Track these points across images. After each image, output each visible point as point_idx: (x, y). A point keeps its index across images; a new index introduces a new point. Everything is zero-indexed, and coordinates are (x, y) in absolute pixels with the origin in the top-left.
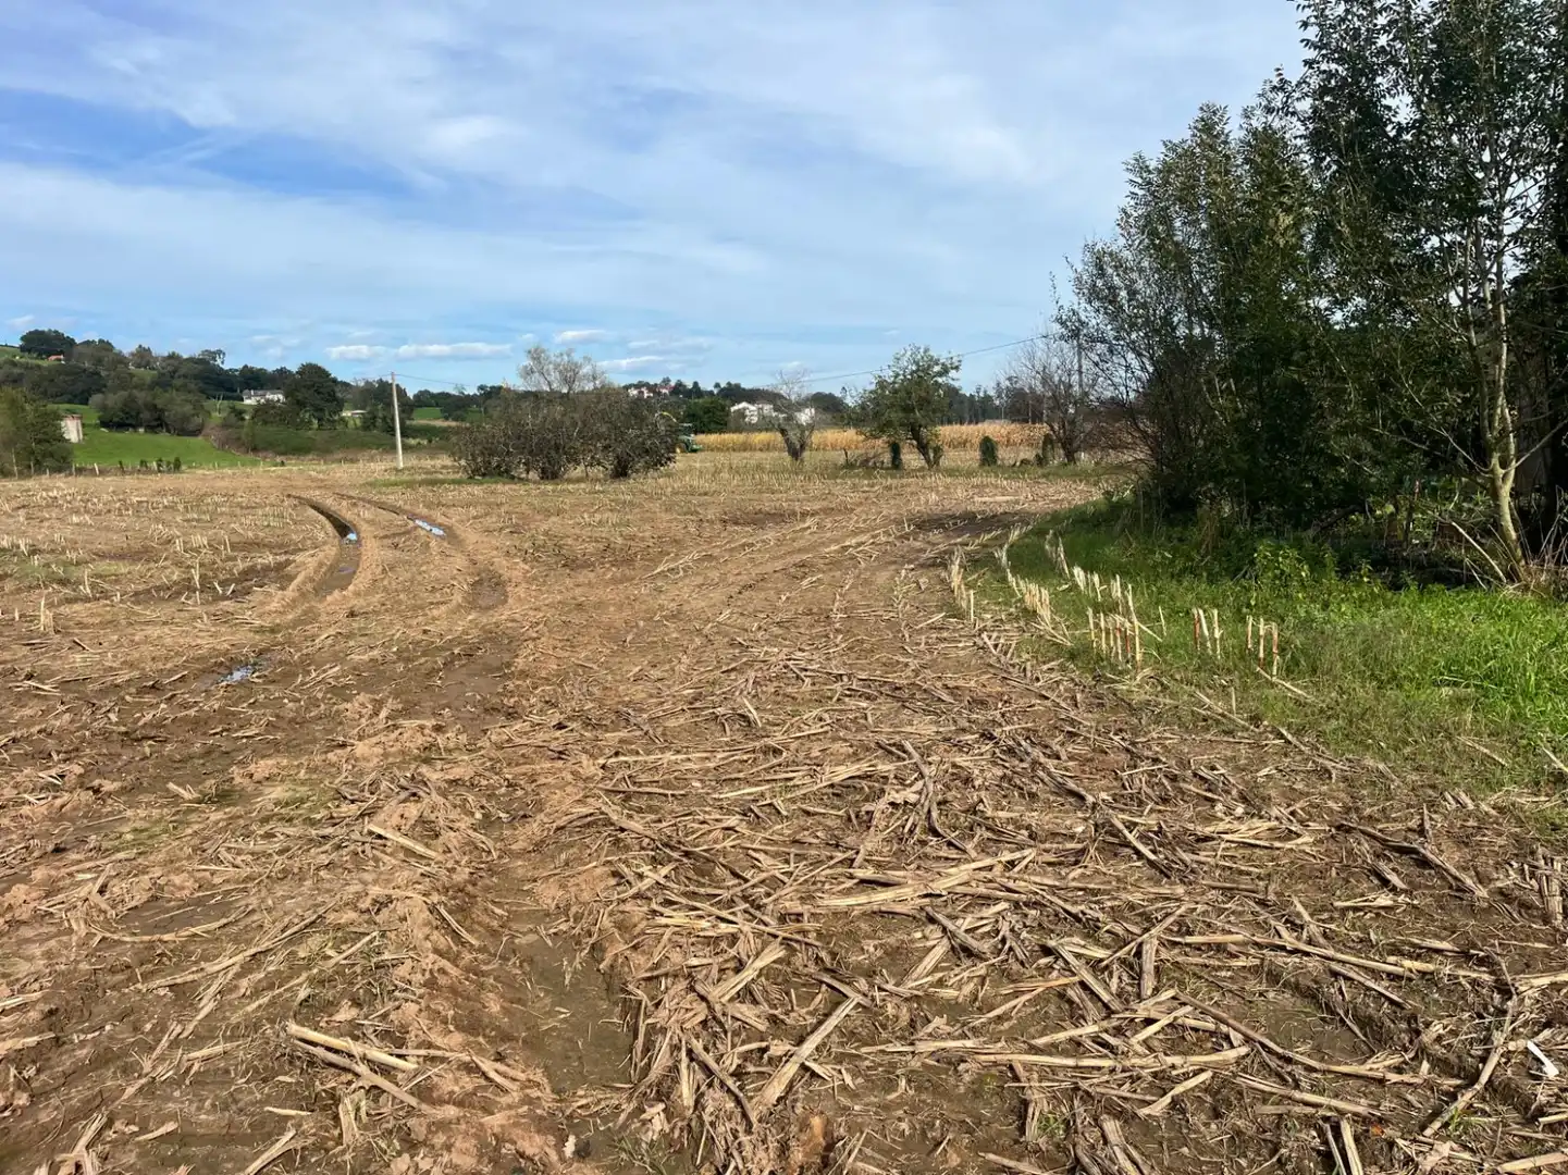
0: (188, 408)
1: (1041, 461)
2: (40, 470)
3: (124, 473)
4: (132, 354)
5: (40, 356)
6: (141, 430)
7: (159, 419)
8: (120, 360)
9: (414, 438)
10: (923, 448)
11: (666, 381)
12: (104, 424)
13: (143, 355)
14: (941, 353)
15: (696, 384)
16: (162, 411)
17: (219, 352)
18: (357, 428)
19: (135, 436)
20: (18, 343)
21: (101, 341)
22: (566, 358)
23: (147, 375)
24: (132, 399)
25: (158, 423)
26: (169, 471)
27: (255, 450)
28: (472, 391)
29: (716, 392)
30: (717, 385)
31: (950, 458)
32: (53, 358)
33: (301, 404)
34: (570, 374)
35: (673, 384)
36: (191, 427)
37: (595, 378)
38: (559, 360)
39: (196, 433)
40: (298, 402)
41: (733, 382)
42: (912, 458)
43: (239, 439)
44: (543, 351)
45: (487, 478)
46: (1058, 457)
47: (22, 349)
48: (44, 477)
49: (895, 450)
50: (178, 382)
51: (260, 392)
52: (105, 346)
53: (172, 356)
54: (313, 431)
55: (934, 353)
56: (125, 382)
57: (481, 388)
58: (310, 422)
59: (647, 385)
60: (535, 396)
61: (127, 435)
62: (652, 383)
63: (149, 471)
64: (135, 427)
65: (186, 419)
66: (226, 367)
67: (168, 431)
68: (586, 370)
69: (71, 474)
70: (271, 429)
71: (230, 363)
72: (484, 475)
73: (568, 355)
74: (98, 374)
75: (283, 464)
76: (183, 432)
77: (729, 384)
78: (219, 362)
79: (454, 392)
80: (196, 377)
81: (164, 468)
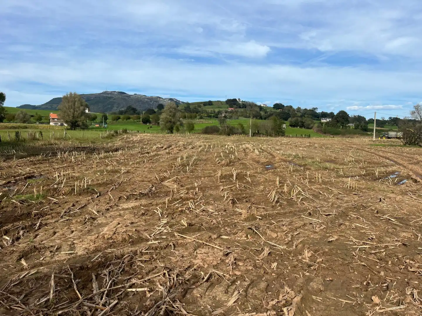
0: (310, 122)
2: (279, 136)
3: (297, 137)
4: (296, 109)
5: (277, 110)
6: (298, 127)
7: (303, 125)
8: (294, 110)
9: (370, 132)
12: (291, 126)
13: (299, 109)
16: (304, 123)
17: (316, 108)
18: (353, 128)
19: (297, 129)
20: (272, 106)
21: (290, 106)
23: (299, 114)
24: (297, 120)
25: (302, 126)
26: (307, 138)
27: (325, 133)
28: (387, 119)
32: (279, 110)
33: (338, 122)
36: (310, 127)
39: (311, 128)
40: (337, 121)
43: (321, 130)
45: (410, 145)
47: (273, 108)
48: (279, 137)
50: (306, 116)
51: (325, 118)
52: (291, 107)
53: (306, 109)
54: (340, 129)
56: (295, 115)
57: (390, 118)
58: (340, 126)
60: (414, 121)
61: (295, 128)
63: (303, 138)
64: (297, 126)
65: (309, 125)
66: (317, 112)
67: (304, 128)
69: (285, 137)
70: (330, 128)
71: (319, 111)
72: (409, 144)
74: (289, 113)
75: (333, 137)
76: (308, 128)
78: (316, 111)
79: (381, 119)
80: (310, 115)
81: (306, 137)
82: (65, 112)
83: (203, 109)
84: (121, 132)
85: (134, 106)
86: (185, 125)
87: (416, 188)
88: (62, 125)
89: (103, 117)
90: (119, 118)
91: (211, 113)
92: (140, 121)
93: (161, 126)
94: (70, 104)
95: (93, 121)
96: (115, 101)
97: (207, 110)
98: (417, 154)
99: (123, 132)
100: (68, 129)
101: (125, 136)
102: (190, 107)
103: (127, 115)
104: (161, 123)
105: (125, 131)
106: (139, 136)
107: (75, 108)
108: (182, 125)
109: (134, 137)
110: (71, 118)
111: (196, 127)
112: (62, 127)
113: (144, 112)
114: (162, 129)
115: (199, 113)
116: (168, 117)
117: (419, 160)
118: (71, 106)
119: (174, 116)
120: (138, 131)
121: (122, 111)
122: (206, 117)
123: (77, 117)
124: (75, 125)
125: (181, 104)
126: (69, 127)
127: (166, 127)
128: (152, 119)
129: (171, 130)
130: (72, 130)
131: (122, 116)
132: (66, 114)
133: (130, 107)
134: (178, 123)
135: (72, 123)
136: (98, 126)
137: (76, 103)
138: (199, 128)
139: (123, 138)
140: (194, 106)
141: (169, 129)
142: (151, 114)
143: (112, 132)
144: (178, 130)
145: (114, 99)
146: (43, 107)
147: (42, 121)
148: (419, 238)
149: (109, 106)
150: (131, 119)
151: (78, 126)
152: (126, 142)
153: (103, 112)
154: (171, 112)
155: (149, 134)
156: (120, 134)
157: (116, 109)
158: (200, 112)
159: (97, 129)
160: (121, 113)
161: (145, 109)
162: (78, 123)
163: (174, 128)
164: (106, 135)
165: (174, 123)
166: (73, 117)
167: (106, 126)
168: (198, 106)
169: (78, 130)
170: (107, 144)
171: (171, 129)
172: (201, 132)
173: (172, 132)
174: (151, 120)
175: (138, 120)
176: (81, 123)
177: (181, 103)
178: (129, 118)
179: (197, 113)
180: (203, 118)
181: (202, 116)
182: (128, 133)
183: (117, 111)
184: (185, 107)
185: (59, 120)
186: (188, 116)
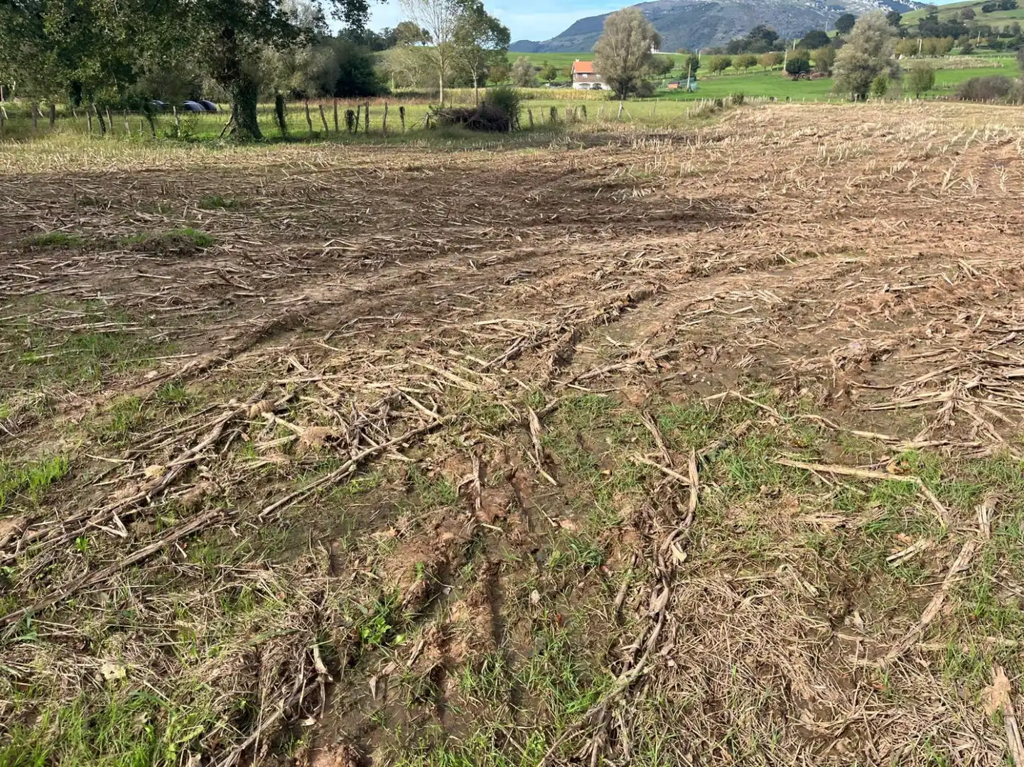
82: (608, 58)
83: (979, 24)
84: (730, 103)
85: (770, 27)
86: (906, 76)
88: (597, 87)
89: (688, 65)
90: (728, 64)
91: (1003, 36)
92: (781, 69)
93: (835, 81)
94: (620, 36)
95: (662, 76)
96: (720, 14)
97: (993, 25)
99: (735, 102)
100: (612, 99)
101: (739, 112)
102: (936, 18)
103: (748, 55)
104: (835, 72)
105: (739, 100)
106: (769, 110)
107: (628, 47)
108: (894, 75)
109: (757, 113)
110: (619, 72)
111: (939, 81)
112: (599, 94)
113: (795, 42)
114: (839, 90)
115: (961, 38)
116: (859, 54)
118: (622, 41)
119: (877, 50)
120: (772, 98)
121: (738, 42)
122: (983, 47)
123: (633, 69)
124: (627, 88)
125: (913, 9)
126: (613, 94)
127: (849, 83)
128: (815, 60)
129: (861, 92)
130: (620, 99)
131: (735, 59)
132: (610, 62)
133: (759, 29)
134: (887, 70)
135: (620, 83)
136: (675, 86)
137: (633, 33)
138: (950, 84)
139: (733, 117)
140: (953, 13)
141: (857, 89)
142: (814, 47)
143: (711, 103)
144: (881, 90)
145: (719, 8)
146: (555, 43)
147: (557, 80)
149: (706, 31)
150: (758, 66)
151: (633, 89)
152: (738, 125)
153: (688, 50)
154: (868, 40)
155: (798, 105)
156: (728, 108)
157: (721, 39)
158: (966, 31)
159: (672, 97)
160: (735, 48)
161: (802, 33)
162: (634, 81)
163: (873, 86)
164: (698, 111)
165: (874, 71)
166: (625, 69)
167: (694, 85)
168: (964, 14)
169: (632, 99)
170: (701, 128)
171: (862, 89)
172: (955, 93)
173: (863, 97)
174: (811, 63)
175: (777, 66)
176: (638, 83)
177: (911, 6)
178: (753, 63)
179: (956, 37)
180: (975, 50)
181: (971, 45)
182: (746, 104)
183: (723, 45)
184: (921, 20)
185: (591, 77)
186: (926, 47)
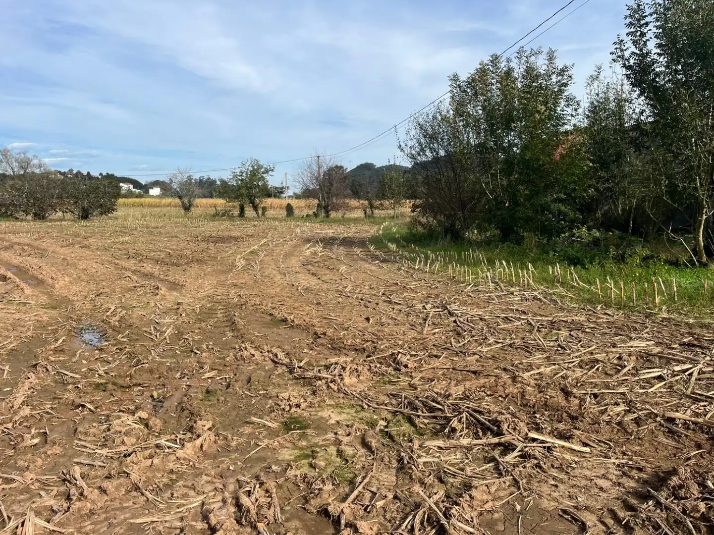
1: (316, 215)
10: (255, 208)
11: (71, 171)
14: (264, 162)
15: (88, 173)
22: (23, 155)
29: (100, 177)
30: (101, 174)
31: (270, 213)
34: (25, 164)
35: (75, 172)
37: (40, 167)
38: (18, 156)
41: (110, 173)
42: (249, 212)
44: (8, 151)
46: (323, 214)
49: (242, 209)
55: (261, 163)
59: (60, 172)
62: (63, 171)
68: (35, 162)
73: (24, 154)
77: (107, 174)
87: (5, 290)
98: (10, 233)
117: (14, 241)
148: (6, 372)
